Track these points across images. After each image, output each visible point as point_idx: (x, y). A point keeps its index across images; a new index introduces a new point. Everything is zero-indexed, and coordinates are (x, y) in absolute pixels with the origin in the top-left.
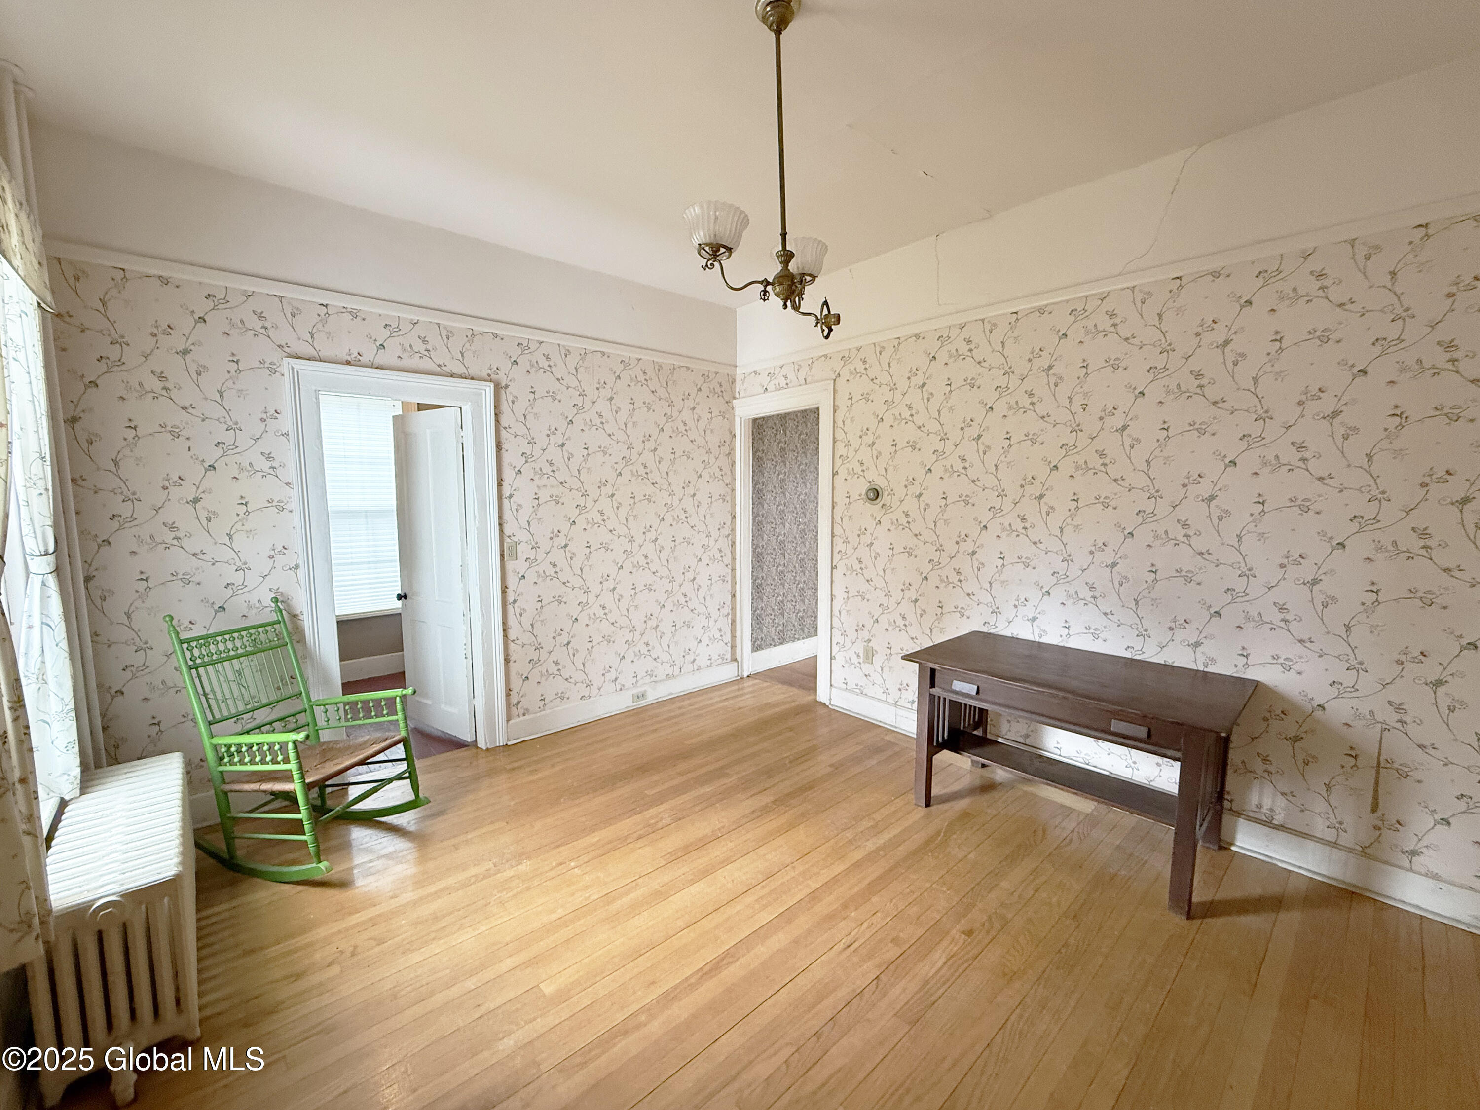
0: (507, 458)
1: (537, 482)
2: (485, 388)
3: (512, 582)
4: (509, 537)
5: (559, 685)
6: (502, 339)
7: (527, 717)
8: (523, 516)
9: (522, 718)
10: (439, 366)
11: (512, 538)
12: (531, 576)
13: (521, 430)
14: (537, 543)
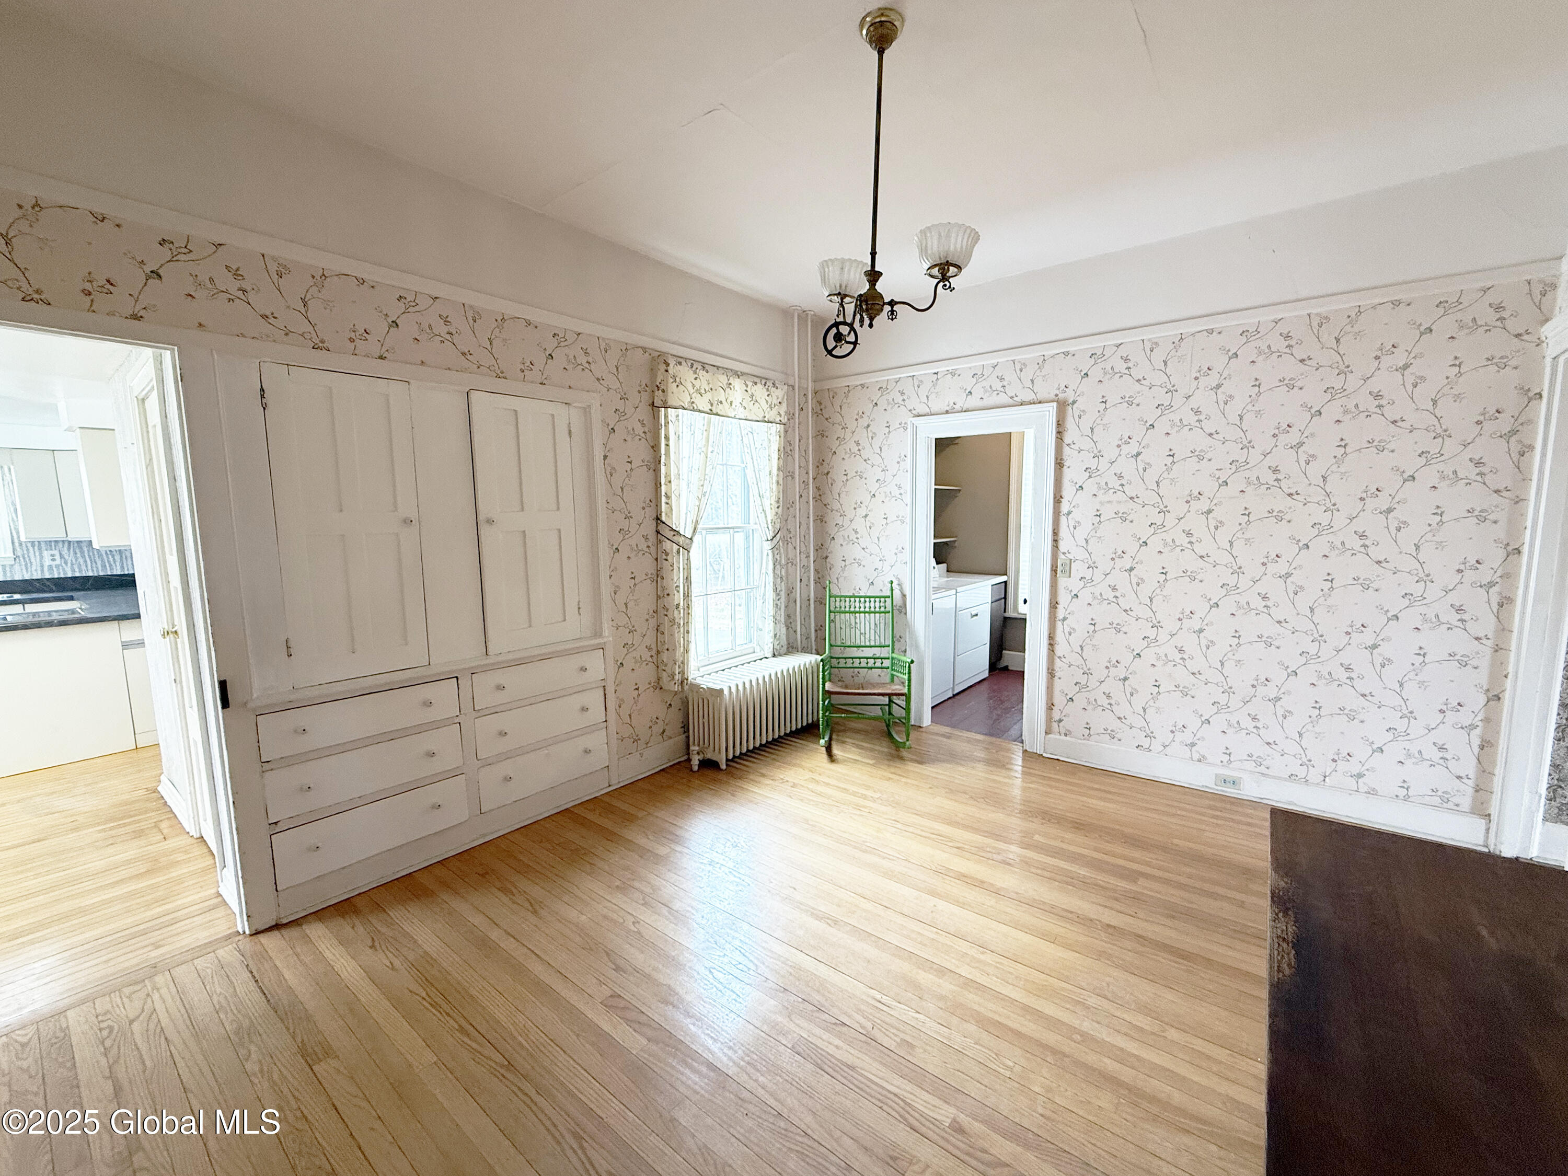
0: (1068, 474)
1: (1101, 497)
2: (1047, 409)
3: (1064, 598)
4: (1064, 553)
5: (1106, 720)
6: (1074, 355)
7: (1068, 738)
8: (1081, 534)
9: (1063, 737)
10: (1012, 398)
11: (1068, 555)
12: (1085, 596)
13: (1086, 444)
14: (1094, 563)
